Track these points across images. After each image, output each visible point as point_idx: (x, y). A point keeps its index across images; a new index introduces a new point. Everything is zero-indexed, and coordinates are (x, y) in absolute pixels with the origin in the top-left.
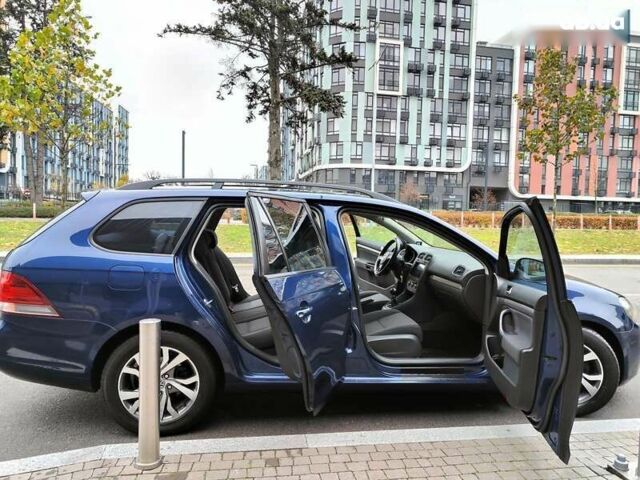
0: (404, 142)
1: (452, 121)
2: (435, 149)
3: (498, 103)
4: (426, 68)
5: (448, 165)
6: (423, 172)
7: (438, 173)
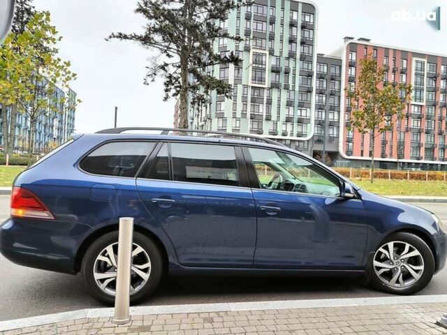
0: (268, 119)
1: (301, 105)
2: (289, 124)
3: (331, 95)
4: (283, 70)
5: (299, 135)
6: (281, 140)
7: (291, 140)
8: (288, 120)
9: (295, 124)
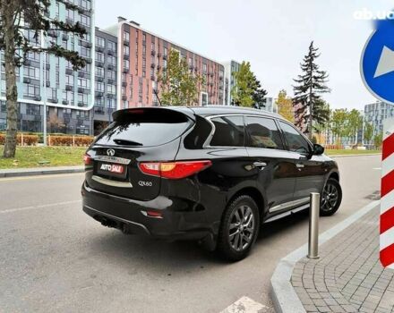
1: (81, 75)
2: (69, 93)
3: (109, 69)
5: (80, 105)
6: (62, 108)
7: (72, 110)
8: (68, 89)
9: (76, 93)
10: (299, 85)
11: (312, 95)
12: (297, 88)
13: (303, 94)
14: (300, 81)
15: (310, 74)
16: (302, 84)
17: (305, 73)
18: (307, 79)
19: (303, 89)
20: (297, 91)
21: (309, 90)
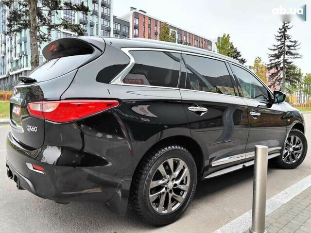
10: (273, 53)
11: (285, 61)
12: (272, 56)
13: (277, 60)
14: (274, 50)
15: (284, 44)
16: (277, 52)
17: (279, 43)
18: (281, 48)
19: (277, 56)
20: (272, 58)
21: (282, 57)
